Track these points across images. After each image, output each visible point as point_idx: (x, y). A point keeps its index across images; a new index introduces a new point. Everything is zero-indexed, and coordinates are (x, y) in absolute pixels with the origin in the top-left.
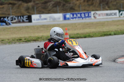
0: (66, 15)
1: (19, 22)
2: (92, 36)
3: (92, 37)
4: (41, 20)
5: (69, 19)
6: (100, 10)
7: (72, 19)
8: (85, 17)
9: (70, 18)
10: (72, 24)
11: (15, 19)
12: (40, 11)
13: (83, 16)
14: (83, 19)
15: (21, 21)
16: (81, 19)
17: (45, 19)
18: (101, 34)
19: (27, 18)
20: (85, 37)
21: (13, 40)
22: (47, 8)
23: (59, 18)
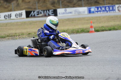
0: (91, 8)
1: (45, 16)
2: (117, 28)
4: (67, 13)
5: (93, 12)
7: (96, 13)
8: (110, 10)
9: (95, 12)
10: (97, 17)
11: (41, 13)
12: (65, 5)
13: (107, 9)
14: (107, 12)
15: (47, 15)
16: (106, 12)
17: (70, 13)
19: (52, 12)
20: (110, 30)
22: (72, 2)
23: (84, 12)
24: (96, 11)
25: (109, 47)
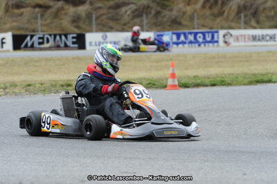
0: (162, 35)
1: (58, 47)
2: (229, 82)
3: (229, 84)
6: (239, 28)
8: (205, 42)
9: (171, 44)
11: (48, 41)
12: (104, 26)
13: (200, 40)
15: (62, 45)
16: (197, 45)
17: (115, 43)
18: (249, 80)
19: (74, 40)
20: (214, 85)
21: (52, 85)
22: (120, 19)
24: (174, 43)
25: (218, 121)
